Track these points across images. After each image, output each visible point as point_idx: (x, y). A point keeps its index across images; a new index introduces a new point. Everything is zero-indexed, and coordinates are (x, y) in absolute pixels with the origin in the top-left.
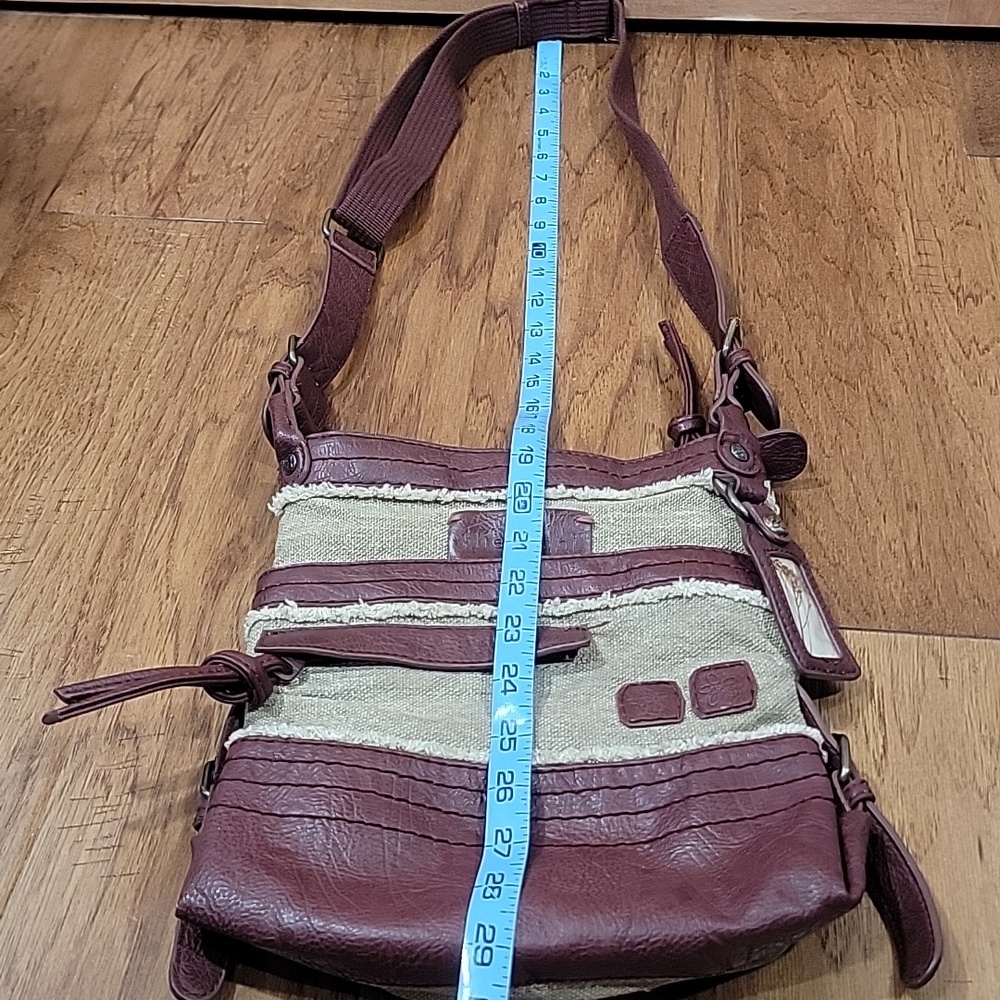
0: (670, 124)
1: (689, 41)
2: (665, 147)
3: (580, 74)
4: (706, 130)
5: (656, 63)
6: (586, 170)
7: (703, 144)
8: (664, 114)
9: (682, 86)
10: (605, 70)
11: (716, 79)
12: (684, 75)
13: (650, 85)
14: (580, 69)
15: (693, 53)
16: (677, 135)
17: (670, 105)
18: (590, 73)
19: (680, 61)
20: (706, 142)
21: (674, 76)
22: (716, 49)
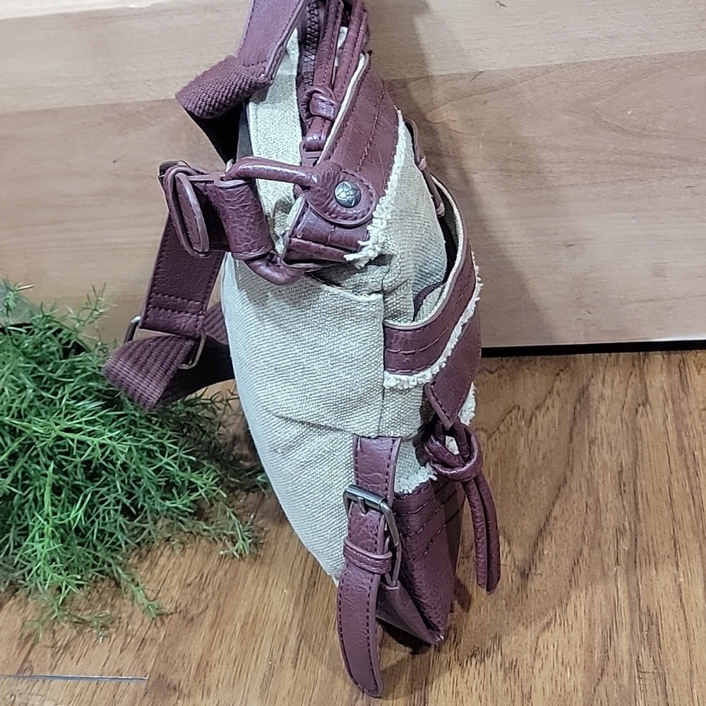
0: (629, 488)
1: (636, 362)
2: (627, 524)
3: (516, 418)
4: (674, 496)
5: (602, 397)
6: (533, 568)
7: (674, 519)
8: (620, 473)
9: (636, 430)
10: (544, 409)
11: (675, 415)
12: (637, 411)
13: (598, 429)
14: (514, 412)
15: (642, 380)
16: (640, 505)
17: (626, 458)
18: (528, 416)
19: (630, 392)
20: (678, 516)
21: (626, 414)
22: (669, 371)
